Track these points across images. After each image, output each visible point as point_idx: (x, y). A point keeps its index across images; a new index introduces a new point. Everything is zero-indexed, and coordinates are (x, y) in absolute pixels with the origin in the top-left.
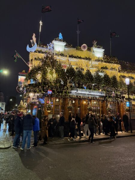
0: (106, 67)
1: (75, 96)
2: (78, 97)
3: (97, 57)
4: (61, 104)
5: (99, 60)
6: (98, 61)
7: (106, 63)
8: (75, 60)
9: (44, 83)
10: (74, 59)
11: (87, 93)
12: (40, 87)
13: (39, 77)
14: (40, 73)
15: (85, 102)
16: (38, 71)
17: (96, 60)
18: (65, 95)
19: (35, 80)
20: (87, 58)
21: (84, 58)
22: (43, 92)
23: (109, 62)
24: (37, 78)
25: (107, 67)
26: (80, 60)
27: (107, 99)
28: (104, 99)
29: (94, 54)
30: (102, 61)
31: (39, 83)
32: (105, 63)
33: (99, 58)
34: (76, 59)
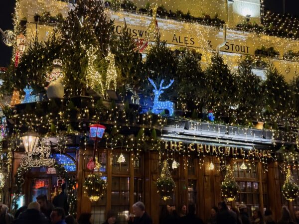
0: (272, 49)
1: (178, 143)
2: (190, 147)
3: (241, 17)
4: (132, 173)
5: (250, 27)
6: (247, 31)
7: (271, 35)
8: (171, 26)
9: (73, 100)
10: (169, 21)
11: (219, 134)
12: (60, 113)
13: (56, 78)
14: (61, 64)
15: (211, 167)
16: (52, 60)
17: (239, 28)
18: (146, 141)
19: (39, 89)
20: (210, 20)
21: (199, 20)
22: (71, 131)
23: (282, 34)
24: (47, 84)
25: (276, 49)
26: (187, 24)
27: (280, 154)
28: (273, 155)
29: (231, 5)
30: (259, 30)
31: (57, 100)
32: (268, 38)
33: (248, 20)
34: (173, 21)
